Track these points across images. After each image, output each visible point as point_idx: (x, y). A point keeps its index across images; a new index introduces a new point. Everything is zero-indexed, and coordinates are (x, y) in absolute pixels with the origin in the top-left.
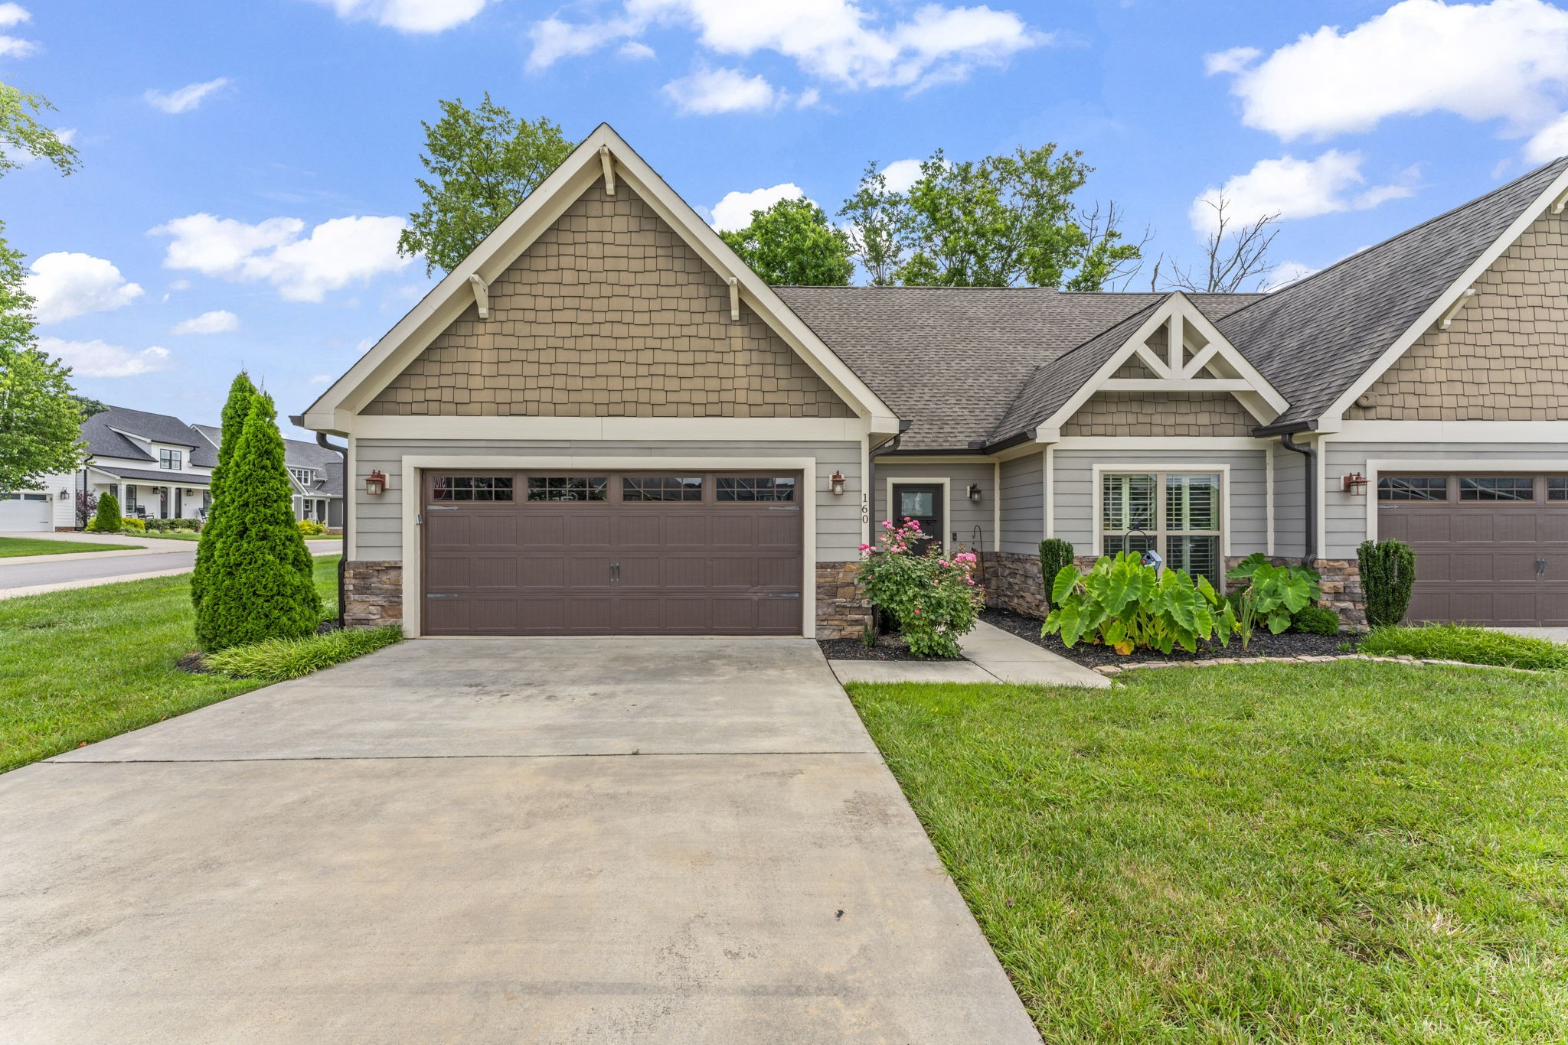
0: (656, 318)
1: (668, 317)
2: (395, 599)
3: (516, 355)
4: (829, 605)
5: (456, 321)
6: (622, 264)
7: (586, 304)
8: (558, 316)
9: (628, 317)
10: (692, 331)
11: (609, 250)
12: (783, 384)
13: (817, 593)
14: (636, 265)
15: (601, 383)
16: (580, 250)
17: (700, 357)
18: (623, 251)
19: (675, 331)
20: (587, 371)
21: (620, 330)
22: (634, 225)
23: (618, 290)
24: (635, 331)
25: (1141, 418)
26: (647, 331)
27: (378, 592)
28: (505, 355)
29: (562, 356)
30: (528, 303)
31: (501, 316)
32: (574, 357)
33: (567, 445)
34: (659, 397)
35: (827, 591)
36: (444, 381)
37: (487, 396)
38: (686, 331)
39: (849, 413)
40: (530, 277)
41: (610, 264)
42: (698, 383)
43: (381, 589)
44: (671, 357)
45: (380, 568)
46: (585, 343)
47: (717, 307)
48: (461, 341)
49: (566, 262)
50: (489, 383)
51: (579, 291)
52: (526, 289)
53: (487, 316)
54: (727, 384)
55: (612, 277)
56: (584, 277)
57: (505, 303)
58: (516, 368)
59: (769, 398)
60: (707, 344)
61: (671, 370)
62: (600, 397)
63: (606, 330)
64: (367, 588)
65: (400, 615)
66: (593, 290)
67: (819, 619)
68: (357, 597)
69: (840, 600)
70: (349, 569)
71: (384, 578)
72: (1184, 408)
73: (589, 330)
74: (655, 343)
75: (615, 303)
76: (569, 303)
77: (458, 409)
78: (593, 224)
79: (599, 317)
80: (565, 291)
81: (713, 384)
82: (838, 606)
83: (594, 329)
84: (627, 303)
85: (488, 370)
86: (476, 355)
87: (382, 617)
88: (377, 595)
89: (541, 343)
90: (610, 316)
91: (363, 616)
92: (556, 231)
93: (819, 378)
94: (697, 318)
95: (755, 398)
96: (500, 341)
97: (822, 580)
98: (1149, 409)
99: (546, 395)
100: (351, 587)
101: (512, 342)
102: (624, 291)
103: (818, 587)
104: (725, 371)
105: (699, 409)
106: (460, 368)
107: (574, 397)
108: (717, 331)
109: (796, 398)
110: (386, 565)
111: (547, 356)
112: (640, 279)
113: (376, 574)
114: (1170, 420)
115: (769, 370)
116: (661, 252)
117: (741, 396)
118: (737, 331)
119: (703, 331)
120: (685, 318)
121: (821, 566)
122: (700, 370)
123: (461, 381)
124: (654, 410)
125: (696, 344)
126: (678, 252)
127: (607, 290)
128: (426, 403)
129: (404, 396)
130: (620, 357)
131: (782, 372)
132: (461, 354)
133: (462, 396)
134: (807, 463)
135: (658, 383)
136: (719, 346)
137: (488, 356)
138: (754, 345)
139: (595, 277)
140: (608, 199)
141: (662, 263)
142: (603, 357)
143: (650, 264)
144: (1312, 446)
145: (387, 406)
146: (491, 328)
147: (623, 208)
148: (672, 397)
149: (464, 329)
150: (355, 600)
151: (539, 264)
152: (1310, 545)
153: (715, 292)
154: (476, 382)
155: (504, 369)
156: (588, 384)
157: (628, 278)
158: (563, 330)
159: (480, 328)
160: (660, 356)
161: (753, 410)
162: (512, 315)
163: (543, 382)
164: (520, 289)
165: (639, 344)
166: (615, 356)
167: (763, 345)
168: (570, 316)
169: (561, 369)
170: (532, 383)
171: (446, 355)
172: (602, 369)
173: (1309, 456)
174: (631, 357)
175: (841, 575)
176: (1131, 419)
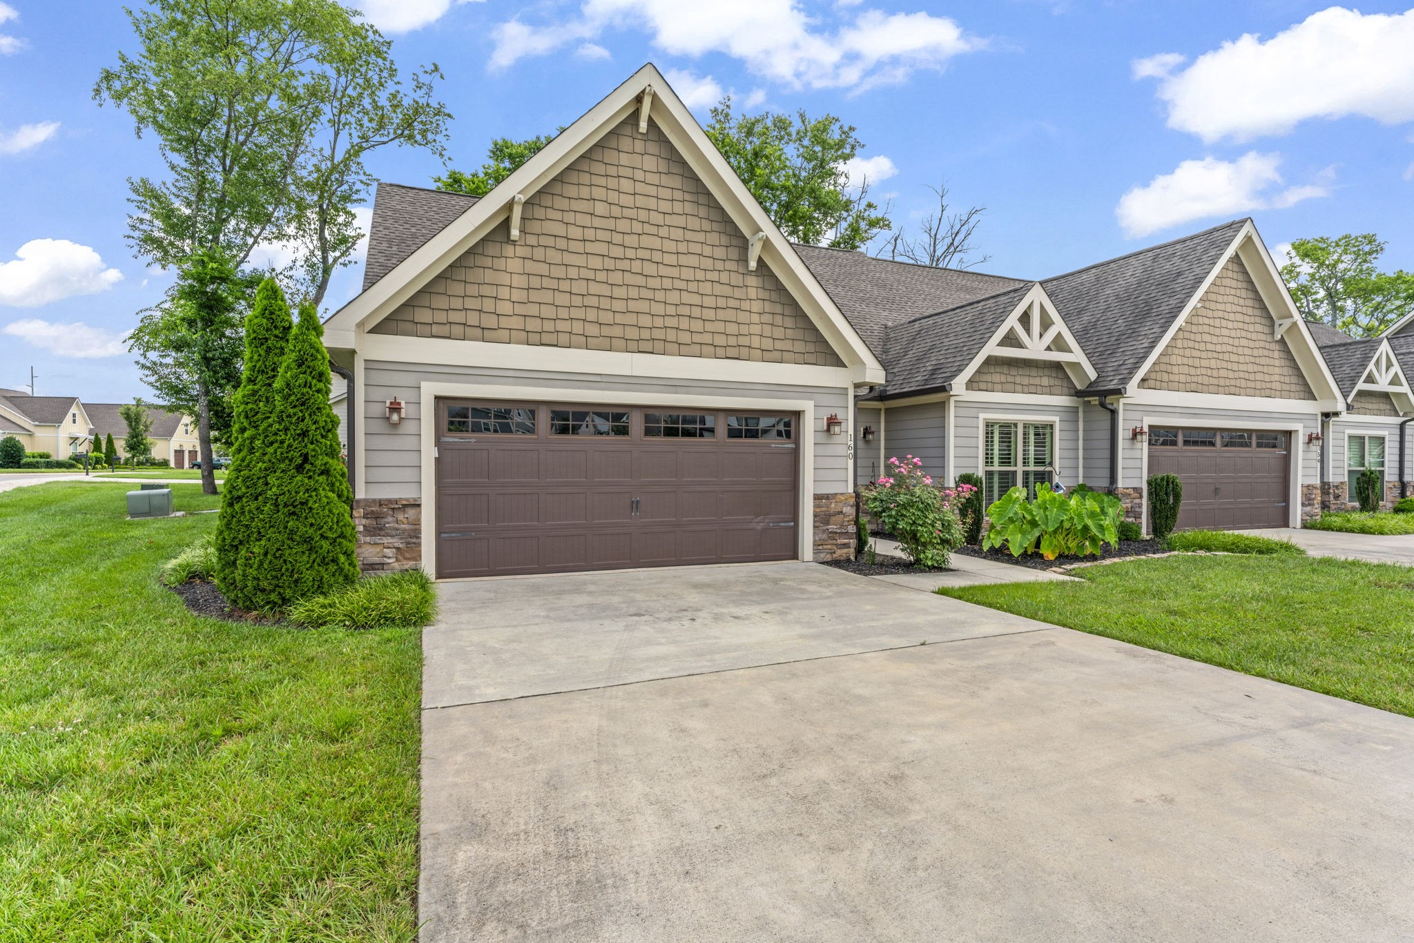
0: (684, 260)
1: (693, 260)
2: (414, 540)
3: (547, 283)
4: (824, 531)
5: (483, 240)
6: (652, 203)
7: (617, 238)
8: (590, 247)
9: (657, 257)
10: (714, 276)
11: (640, 188)
12: (790, 333)
13: (814, 522)
14: (665, 206)
15: (631, 319)
16: (612, 183)
17: (721, 302)
18: (652, 191)
19: (700, 275)
20: (619, 306)
21: (650, 269)
22: (663, 167)
23: (648, 229)
24: (663, 271)
25: (1010, 379)
26: (674, 272)
27: (394, 533)
28: (535, 282)
29: (594, 288)
30: (560, 229)
31: (532, 240)
32: (605, 290)
33: (598, 379)
34: (685, 337)
35: (822, 519)
36: (470, 303)
37: (516, 323)
38: (710, 276)
39: (839, 363)
40: (560, 203)
41: (640, 201)
42: (719, 327)
43: (397, 529)
44: (696, 299)
45: (397, 506)
46: (616, 277)
47: (736, 257)
48: (488, 262)
49: (598, 193)
50: (520, 309)
51: (610, 224)
52: (558, 215)
53: (517, 239)
54: (744, 329)
55: (643, 215)
56: (616, 211)
57: (535, 226)
58: (547, 296)
59: (779, 345)
60: (727, 290)
61: (696, 312)
62: (632, 333)
63: (636, 267)
64: (381, 529)
65: (418, 557)
66: (623, 225)
67: (816, 544)
68: (368, 539)
69: (832, 527)
70: (358, 507)
71: (401, 517)
72: (1034, 372)
73: (620, 265)
74: (682, 285)
75: (646, 241)
76: (601, 235)
77: (484, 334)
78: (624, 159)
79: (630, 253)
80: (597, 222)
81: (732, 328)
82: (831, 533)
83: (625, 265)
84: (656, 243)
85: (517, 295)
86: (505, 279)
87: (397, 560)
88: (392, 536)
89: (573, 273)
90: (641, 254)
91: (376, 560)
92: (588, 160)
93: (817, 330)
94: (719, 265)
95: (767, 344)
96: (531, 267)
97: (818, 510)
98: (1014, 371)
99: (578, 327)
100: (361, 528)
101: (543, 269)
102: (653, 230)
103: (815, 516)
104: (742, 317)
105: (720, 351)
106: (486, 290)
107: (606, 331)
108: (736, 279)
109: (799, 346)
110: (404, 502)
111: (580, 287)
112: (669, 220)
113: (391, 512)
114: (1025, 381)
115: (778, 320)
116: (687, 197)
117: (756, 342)
118: (752, 281)
119: (724, 278)
120: (708, 263)
121: (817, 497)
122: (721, 315)
123: (488, 305)
124: (681, 349)
125: (719, 289)
126: (702, 199)
127: (637, 227)
128: (448, 326)
129: (423, 315)
130: (650, 295)
131: (789, 322)
132: (489, 276)
133: (489, 321)
134: (806, 406)
135: (684, 323)
136: (738, 293)
137: (519, 281)
138: (766, 295)
139: (627, 212)
140: (639, 137)
141: (689, 208)
142: (633, 293)
143: (678, 207)
144: (1115, 405)
145: (402, 325)
146: (520, 251)
147: (653, 148)
148: (697, 338)
149: (492, 249)
150: (365, 543)
151: (571, 191)
152: (1113, 478)
153: (734, 242)
154: (505, 307)
155: (534, 296)
156: (619, 319)
157: (658, 219)
158: (596, 262)
159: (509, 250)
160: (687, 298)
161: (766, 356)
162: (544, 241)
163: (575, 313)
164: (552, 214)
165: (667, 283)
166: (646, 293)
167: (774, 296)
168: (602, 248)
169: (593, 301)
170: (563, 313)
171: (472, 275)
172: (633, 305)
173: (1114, 412)
174: (660, 296)
175: (833, 505)
176: (1003, 378)
